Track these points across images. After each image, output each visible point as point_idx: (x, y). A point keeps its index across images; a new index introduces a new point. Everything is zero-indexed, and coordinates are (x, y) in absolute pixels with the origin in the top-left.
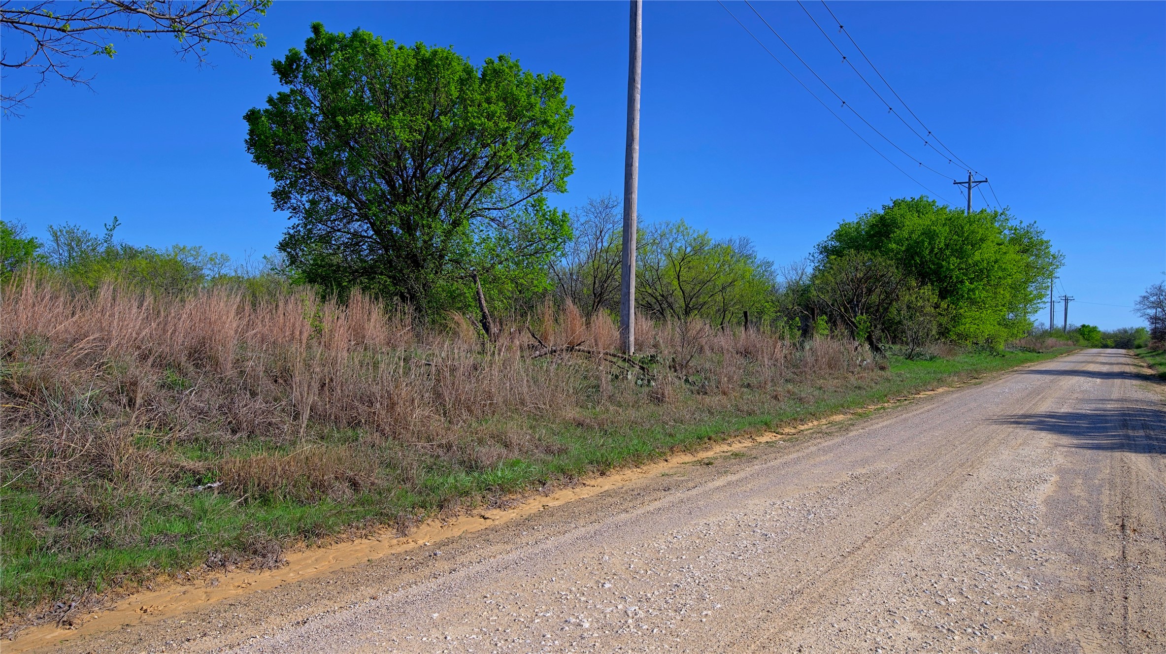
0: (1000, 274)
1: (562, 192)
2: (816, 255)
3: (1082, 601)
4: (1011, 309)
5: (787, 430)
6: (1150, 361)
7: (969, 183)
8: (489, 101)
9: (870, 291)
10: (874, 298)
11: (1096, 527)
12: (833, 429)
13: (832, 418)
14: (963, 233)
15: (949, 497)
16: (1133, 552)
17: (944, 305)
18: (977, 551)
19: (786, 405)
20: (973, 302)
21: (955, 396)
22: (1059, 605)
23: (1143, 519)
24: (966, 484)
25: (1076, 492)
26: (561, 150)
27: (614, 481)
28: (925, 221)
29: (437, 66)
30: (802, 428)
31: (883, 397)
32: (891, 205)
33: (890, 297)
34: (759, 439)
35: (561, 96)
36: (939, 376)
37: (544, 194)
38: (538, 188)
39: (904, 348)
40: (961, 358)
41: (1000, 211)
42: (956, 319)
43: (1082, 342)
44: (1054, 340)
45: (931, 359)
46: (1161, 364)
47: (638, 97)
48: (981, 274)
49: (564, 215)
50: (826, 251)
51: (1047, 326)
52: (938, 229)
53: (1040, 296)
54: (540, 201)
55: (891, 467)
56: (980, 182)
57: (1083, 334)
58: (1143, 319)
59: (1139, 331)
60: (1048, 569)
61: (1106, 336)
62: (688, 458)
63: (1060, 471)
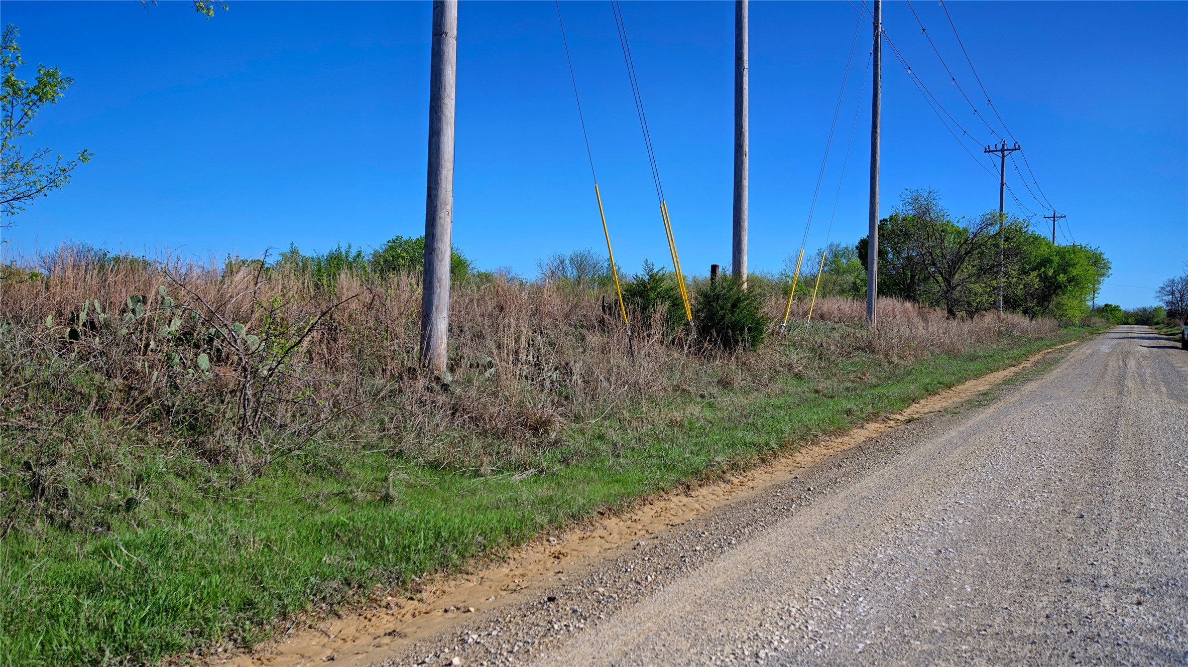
7: (1054, 217)
56: (1061, 217)
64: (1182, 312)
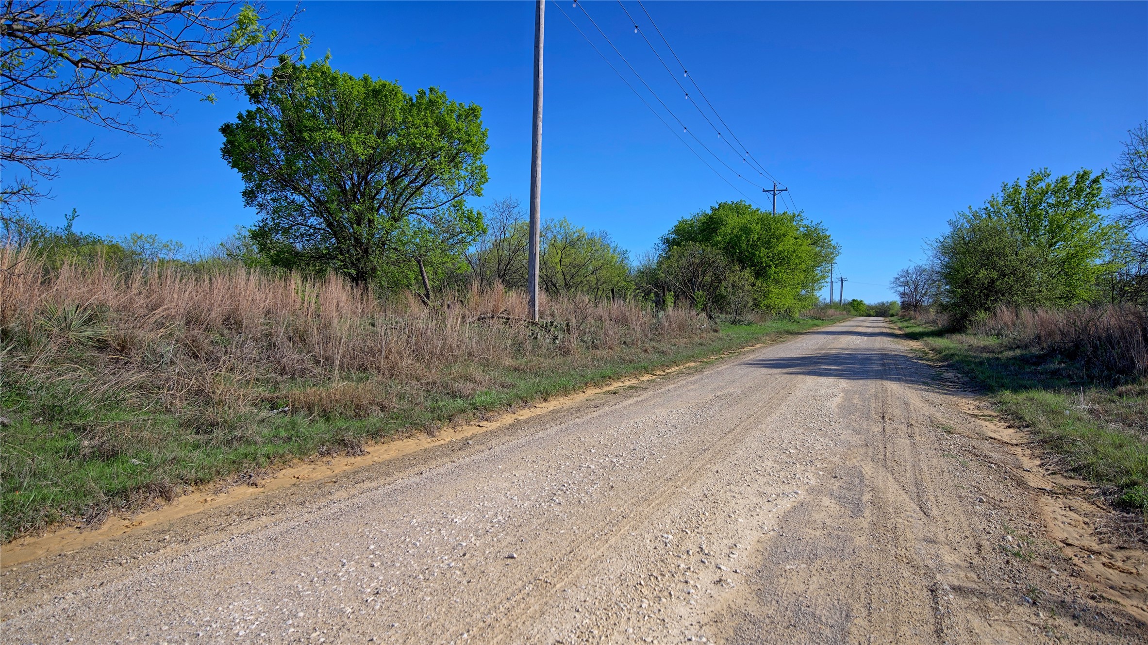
0: (797, 261)
1: (479, 196)
2: (660, 245)
3: (862, 451)
4: (804, 287)
5: (658, 373)
6: (900, 325)
7: (774, 191)
8: (426, 125)
9: (704, 273)
10: (708, 279)
11: (868, 418)
12: (691, 371)
13: (687, 365)
14: (770, 230)
15: (780, 405)
16: (888, 428)
17: (758, 283)
18: (801, 430)
19: (653, 356)
20: (777, 282)
21: (769, 349)
22: (850, 452)
23: (894, 414)
24: (788, 398)
25: (855, 401)
26: (478, 163)
27: (553, 404)
28: (743, 220)
29: (385, 96)
30: (668, 371)
31: (719, 351)
32: (717, 207)
33: (718, 279)
34: (642, 379)
35: (478, 121)
36: (756, 336)
37: (465, 197)
38: (461, 192)
39: (728, 316)
40: (769, 323)
41: (797, 214)
42: (766, 295)
43: (853, 312)
44: (833, 310)
45: (749, 324)
46: (907, 327)
47: (540, 124)
48: (782, 260)
49: (478, 214)
50: (667, 241)
51: (828, 300)
52: (754, 226)
53: (824, 277)
54: (460, 204)
55: (739, 391)
56: (782, 190)
57: (853, 307)
58: (895, 294)
59: (893, 304)
60: (842, 437)
61: (870, 308)
62: (597, 391)
63: (844, 391)
64: (917, 303)
